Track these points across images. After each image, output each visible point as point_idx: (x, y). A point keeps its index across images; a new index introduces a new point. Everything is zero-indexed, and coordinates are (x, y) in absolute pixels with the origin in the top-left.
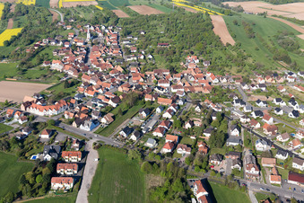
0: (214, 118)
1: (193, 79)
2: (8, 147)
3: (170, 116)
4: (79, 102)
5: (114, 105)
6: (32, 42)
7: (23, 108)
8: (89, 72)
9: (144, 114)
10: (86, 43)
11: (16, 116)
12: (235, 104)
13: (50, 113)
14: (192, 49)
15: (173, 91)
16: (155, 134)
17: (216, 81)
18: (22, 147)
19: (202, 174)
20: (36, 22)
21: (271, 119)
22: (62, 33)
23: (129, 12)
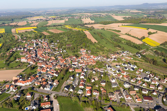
0: (102, 75)
1: (86, 59)
2: (12, 105)
3: (83, 77)
4: (40, 76)
5: (57, 75)
6: (8, 50)
7: (13, 83)
8: (40, 61)
9: (72, 78)
10: (34, 48)
11: (11, 88)
12: (108, 68)
13: (28, 84)
14: (81, 46)
15: (80, 65)
16: (80, 87)
17: (96, 59)
18: (19, 104)
19: (109, 103)
20: (8, 40)
21: (125, 73)
22: (22, 44)
23: (49, 32)
